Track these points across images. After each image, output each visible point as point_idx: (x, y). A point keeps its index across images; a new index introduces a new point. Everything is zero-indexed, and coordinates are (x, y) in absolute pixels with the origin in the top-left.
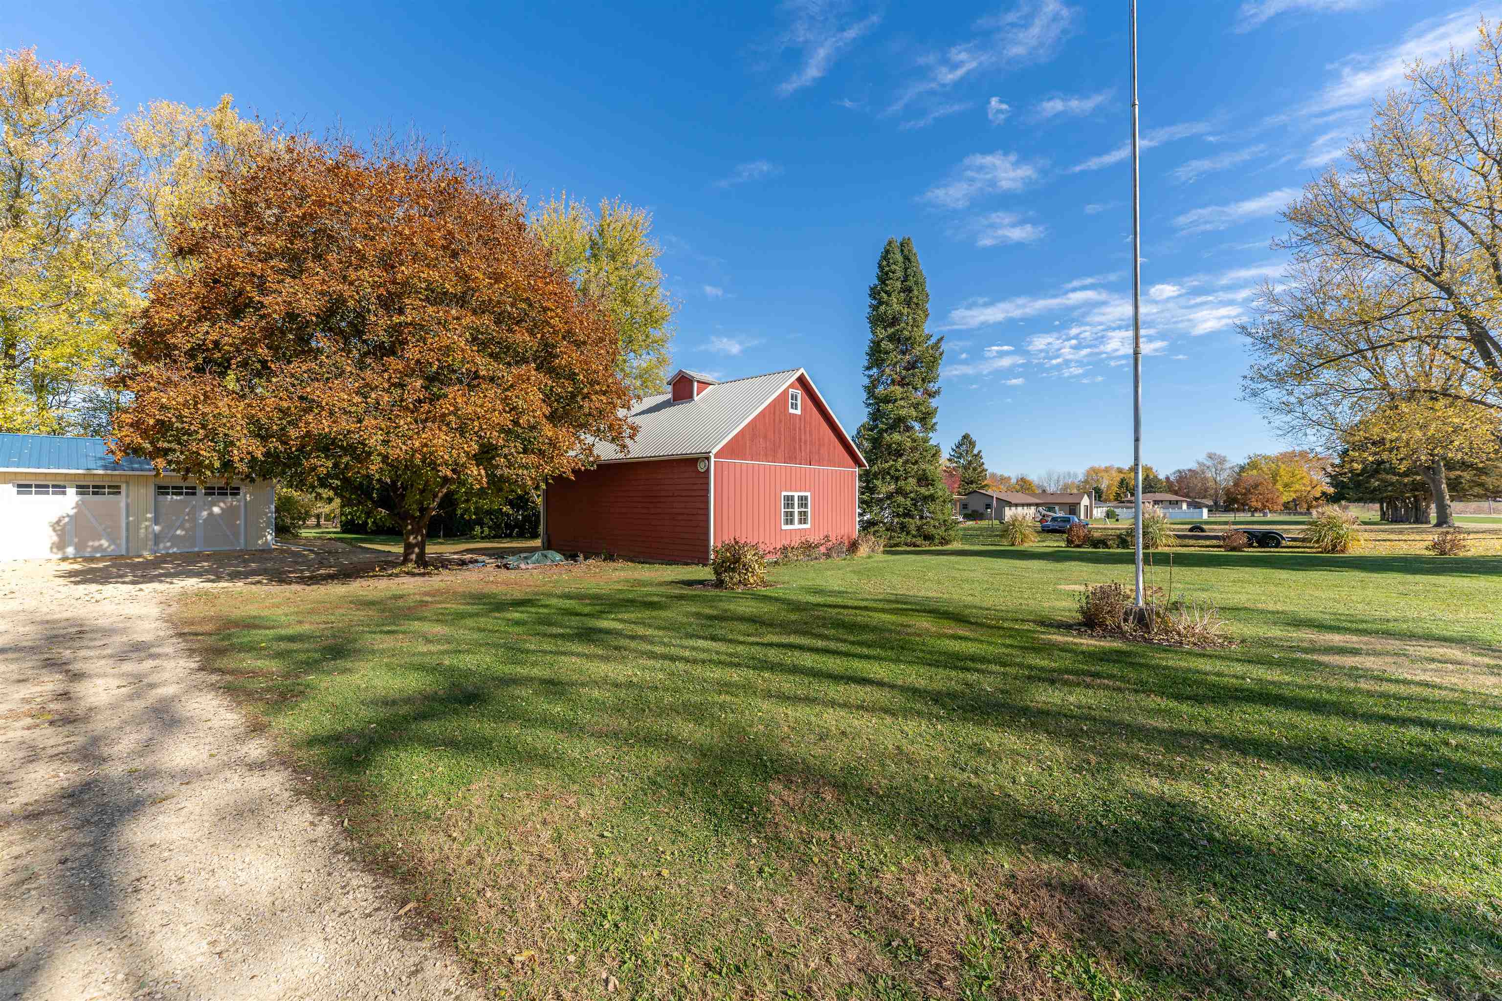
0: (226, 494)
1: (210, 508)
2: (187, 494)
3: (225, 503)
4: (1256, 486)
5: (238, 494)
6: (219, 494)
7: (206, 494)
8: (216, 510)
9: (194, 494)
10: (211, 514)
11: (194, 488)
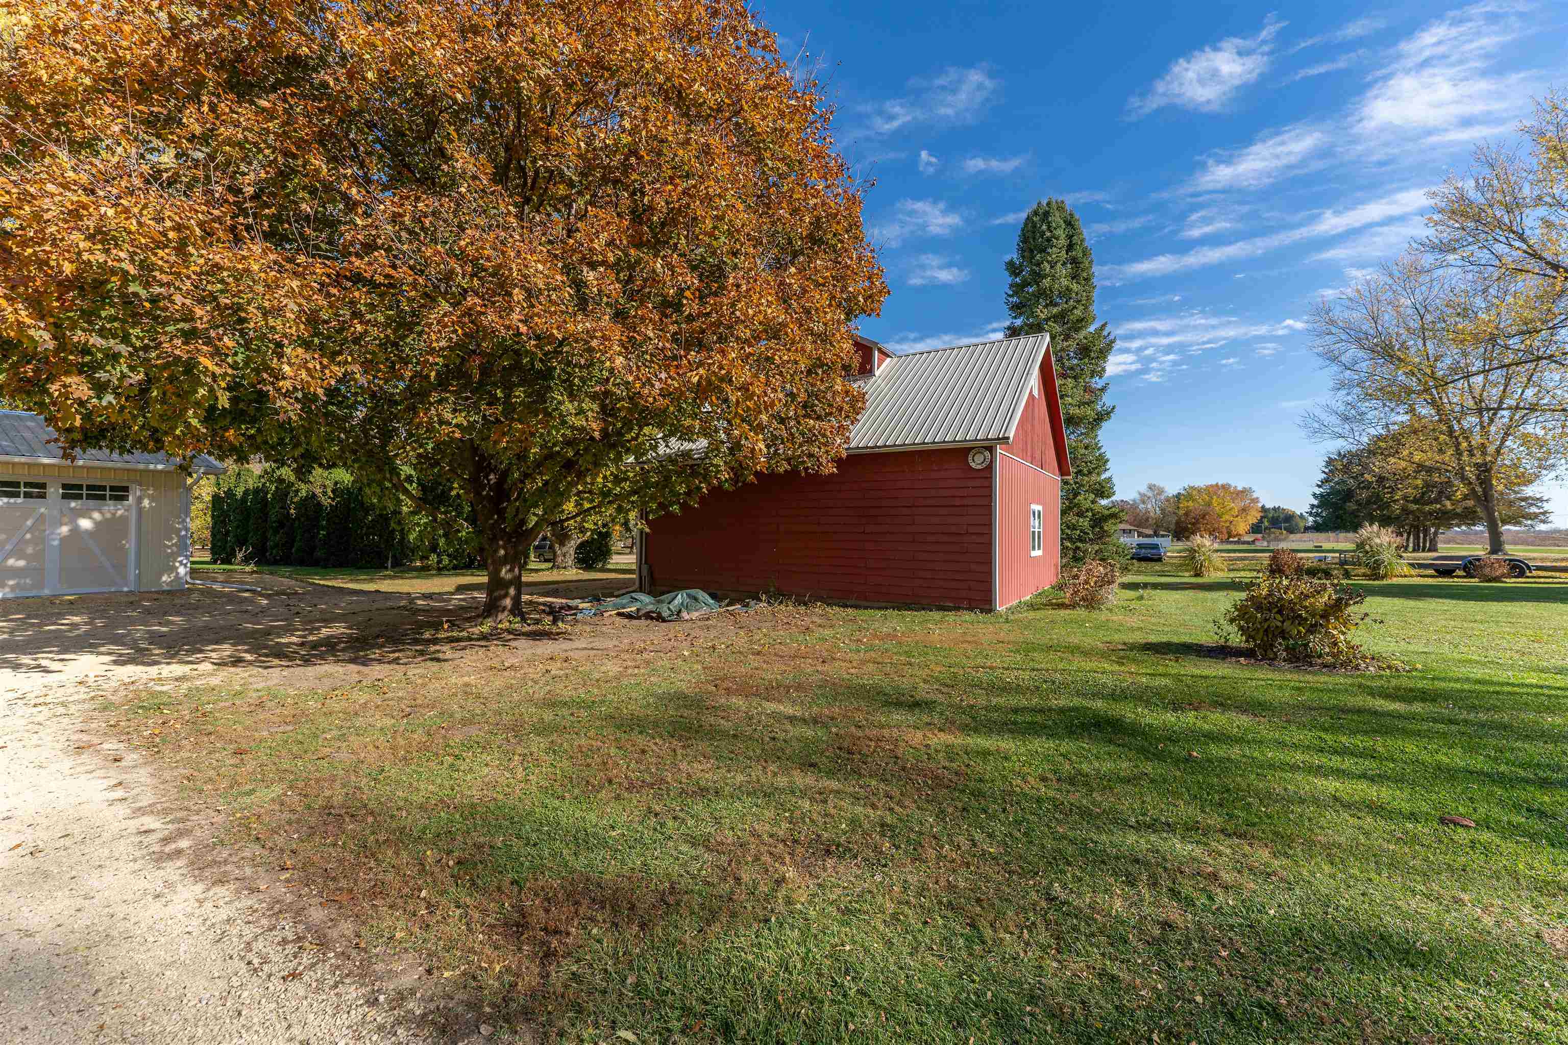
0: (103, 498)
1: (73, 522)
2: (27, 495)
3: (100, 511)
4: (1204, 517)
5: (125, 498)
6: (89, 497)
7: (65, 496)
8: (85, 524)
9: (42, 496)
10: (75, 530)
11: (43, 486)
